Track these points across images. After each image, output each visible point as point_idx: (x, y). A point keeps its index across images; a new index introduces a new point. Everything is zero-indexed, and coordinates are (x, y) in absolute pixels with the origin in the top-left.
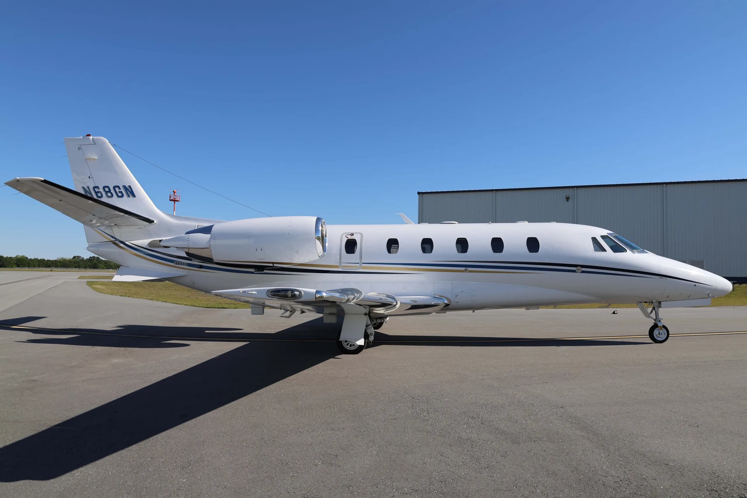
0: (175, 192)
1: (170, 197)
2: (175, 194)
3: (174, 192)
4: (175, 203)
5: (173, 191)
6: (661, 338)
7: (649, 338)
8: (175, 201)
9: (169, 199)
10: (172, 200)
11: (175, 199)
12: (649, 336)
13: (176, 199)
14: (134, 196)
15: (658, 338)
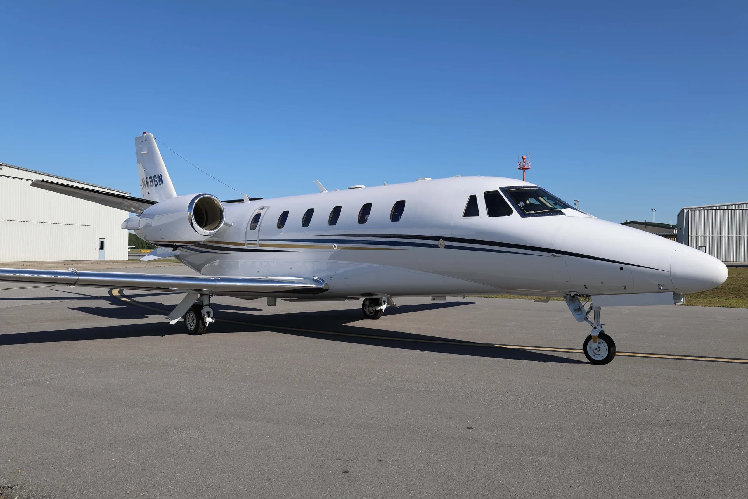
0: (525, 158)
1: (519, 165)
2: (525, 161)
3: (523, 159)
4: (524, 172)
5: (523, 157)
6: (601, 356)
7: (584, 354)
8: (524, 169)
9: (518, 167)
10: (521, 168)
11: (524, 166)
12: (583, 351)
13: (526, 167)
14: (163, 184)
15: (596, 355)
